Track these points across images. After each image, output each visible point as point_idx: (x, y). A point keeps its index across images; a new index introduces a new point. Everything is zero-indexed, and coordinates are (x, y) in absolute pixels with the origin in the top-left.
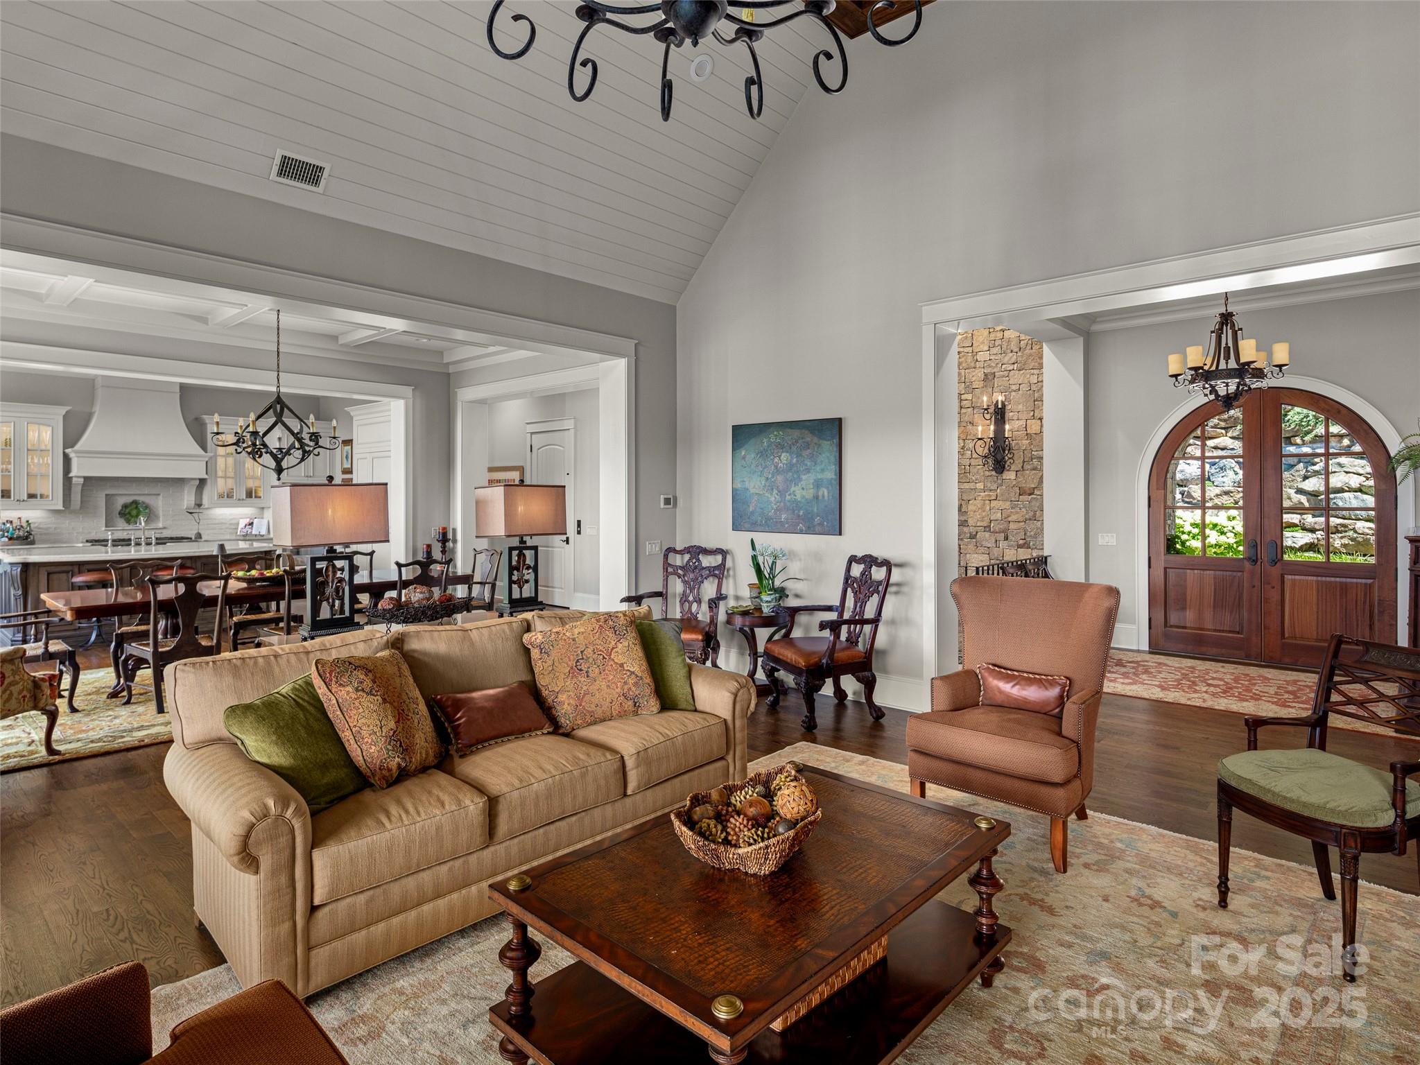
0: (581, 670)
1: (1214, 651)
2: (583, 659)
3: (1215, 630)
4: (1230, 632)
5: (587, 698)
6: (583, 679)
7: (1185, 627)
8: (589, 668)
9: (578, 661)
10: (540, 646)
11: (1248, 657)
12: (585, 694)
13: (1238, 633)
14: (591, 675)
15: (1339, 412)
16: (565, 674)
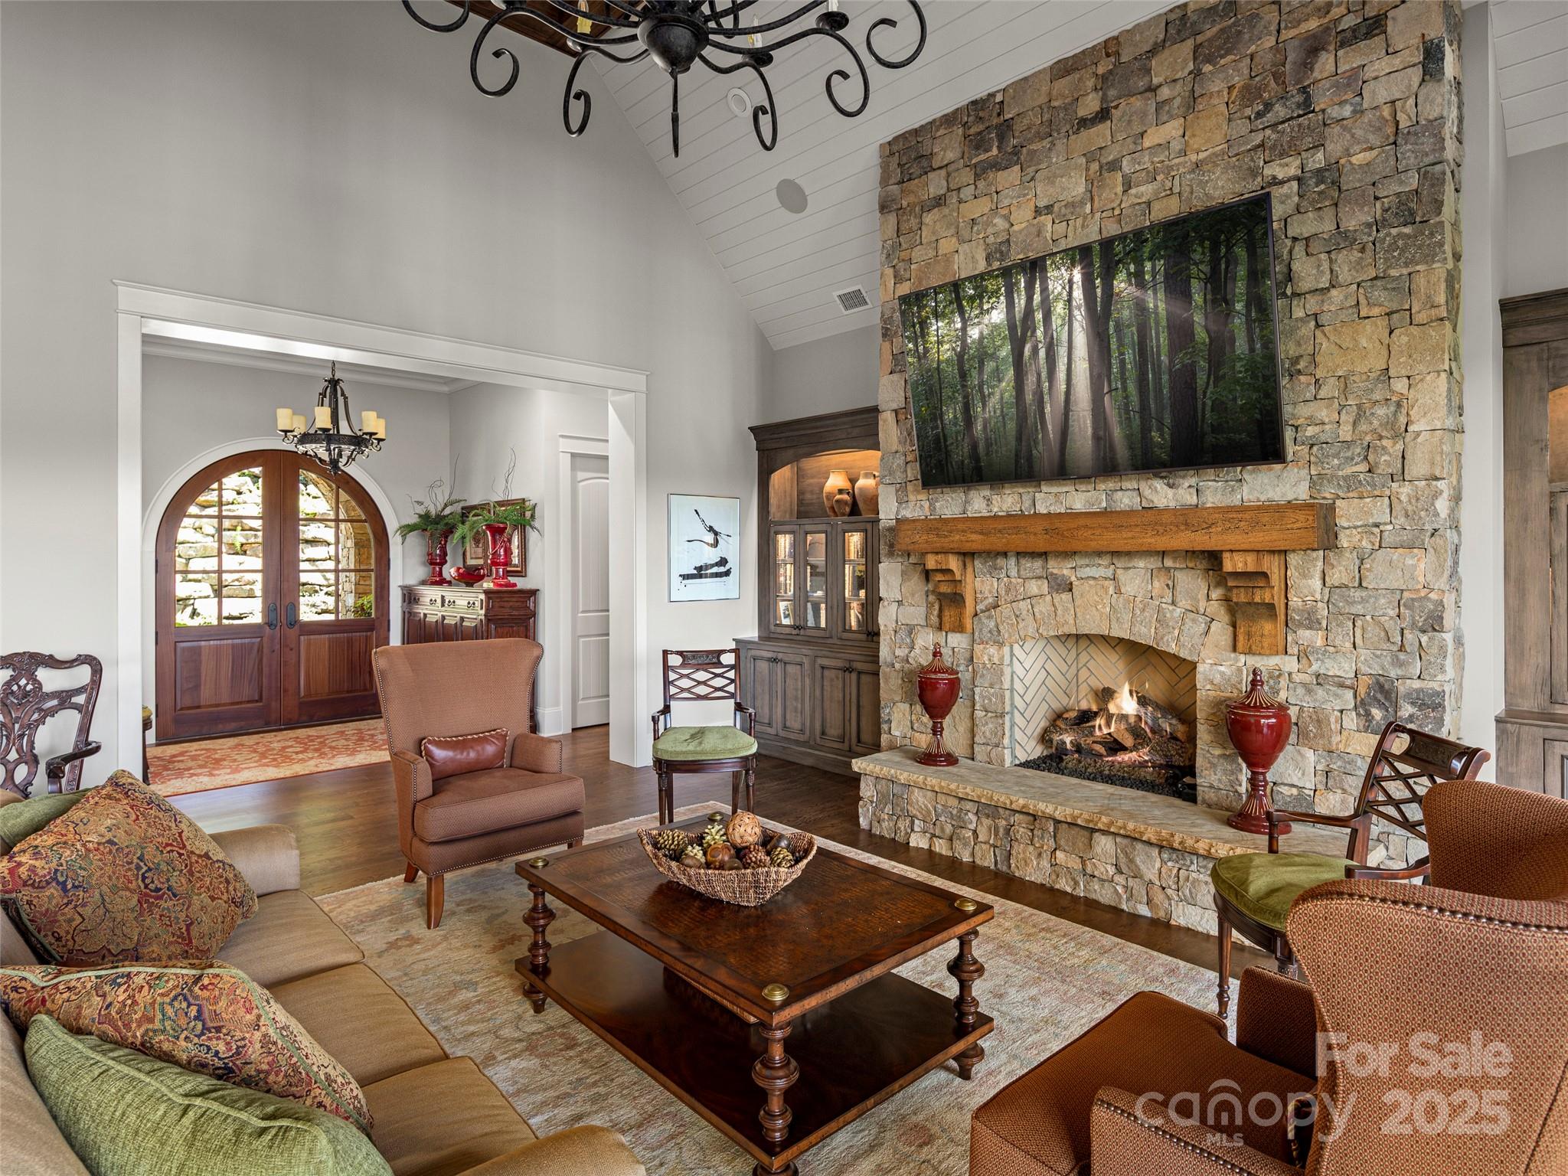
0: (158, 890)
1: (233, 725)
2: (150, 869)
3: (233, 704)
4: (249, 702)
5: (195, 931)
6: (170, 903)
7: (199, 707)
8: (168, 880)
9: (144, 878)
10: (55, 879)
11: (267, 724)
12: (188, 927)
13: (257, 701)
14: (179, 890)
15: (348, 483)
16: (133, 910)
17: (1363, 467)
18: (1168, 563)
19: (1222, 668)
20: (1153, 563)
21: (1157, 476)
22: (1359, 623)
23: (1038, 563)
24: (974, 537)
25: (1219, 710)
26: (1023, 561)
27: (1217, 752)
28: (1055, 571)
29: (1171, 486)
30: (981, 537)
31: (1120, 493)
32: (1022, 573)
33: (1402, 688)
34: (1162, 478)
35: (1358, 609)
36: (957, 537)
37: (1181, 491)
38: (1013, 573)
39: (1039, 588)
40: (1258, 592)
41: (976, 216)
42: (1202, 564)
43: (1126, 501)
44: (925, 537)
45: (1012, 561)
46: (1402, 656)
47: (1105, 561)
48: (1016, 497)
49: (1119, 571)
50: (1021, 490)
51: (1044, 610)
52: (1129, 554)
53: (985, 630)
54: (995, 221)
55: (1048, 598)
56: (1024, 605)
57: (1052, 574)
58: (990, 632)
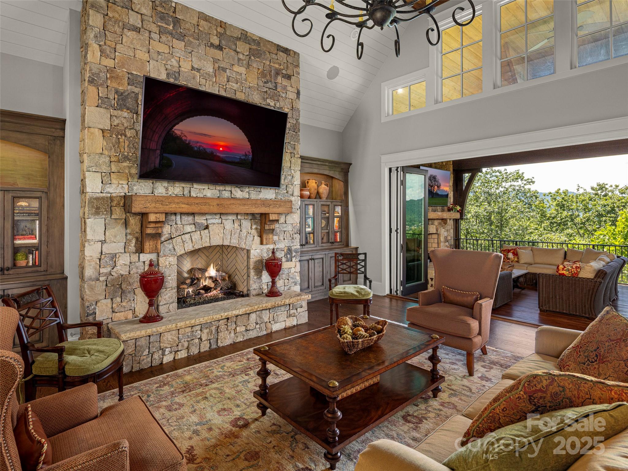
17: (285, 192)
18: (239, 217)
19: (257, 251)
20: (234, 217)
21: (237, 187)
22: (285, 233)
23: (190, 218)
24: (183, 206)
25: (257, 264)
26: (183, 217)
27: (255, 277)
28: (198, 221)
29: (242, 191)
30: (187, 206)
31: (224, 192)
32: (183, 222)
33: (293, 248)
34: (239, 188)
35: (285, 229)
36: (174, 206)
37: (244, 193)
38: (179, 222)
39: (191, 228)
40: (271, 226)
41: (160, 51)
42: (250, 217)
43: (227, 195)
44: (153, 205)
45: (178, 217)
46: (293, 240)
47: (218, 217)
48: (181, 188)
49: (223, 221)
50: (183, 185)
51: (196, 238)
52: (227, 214)
53: (167, 250)
54: (172, 60)
55: (199, 232)
56: (188, 236)
57: (197, 222)
58: (170, 250)
